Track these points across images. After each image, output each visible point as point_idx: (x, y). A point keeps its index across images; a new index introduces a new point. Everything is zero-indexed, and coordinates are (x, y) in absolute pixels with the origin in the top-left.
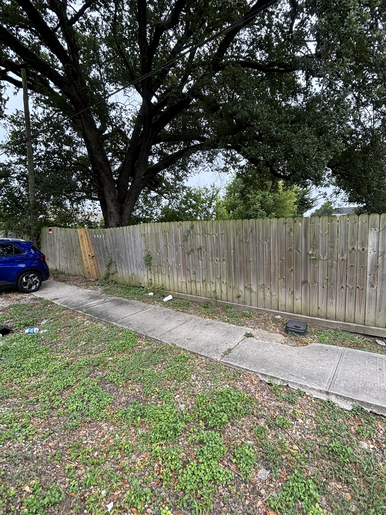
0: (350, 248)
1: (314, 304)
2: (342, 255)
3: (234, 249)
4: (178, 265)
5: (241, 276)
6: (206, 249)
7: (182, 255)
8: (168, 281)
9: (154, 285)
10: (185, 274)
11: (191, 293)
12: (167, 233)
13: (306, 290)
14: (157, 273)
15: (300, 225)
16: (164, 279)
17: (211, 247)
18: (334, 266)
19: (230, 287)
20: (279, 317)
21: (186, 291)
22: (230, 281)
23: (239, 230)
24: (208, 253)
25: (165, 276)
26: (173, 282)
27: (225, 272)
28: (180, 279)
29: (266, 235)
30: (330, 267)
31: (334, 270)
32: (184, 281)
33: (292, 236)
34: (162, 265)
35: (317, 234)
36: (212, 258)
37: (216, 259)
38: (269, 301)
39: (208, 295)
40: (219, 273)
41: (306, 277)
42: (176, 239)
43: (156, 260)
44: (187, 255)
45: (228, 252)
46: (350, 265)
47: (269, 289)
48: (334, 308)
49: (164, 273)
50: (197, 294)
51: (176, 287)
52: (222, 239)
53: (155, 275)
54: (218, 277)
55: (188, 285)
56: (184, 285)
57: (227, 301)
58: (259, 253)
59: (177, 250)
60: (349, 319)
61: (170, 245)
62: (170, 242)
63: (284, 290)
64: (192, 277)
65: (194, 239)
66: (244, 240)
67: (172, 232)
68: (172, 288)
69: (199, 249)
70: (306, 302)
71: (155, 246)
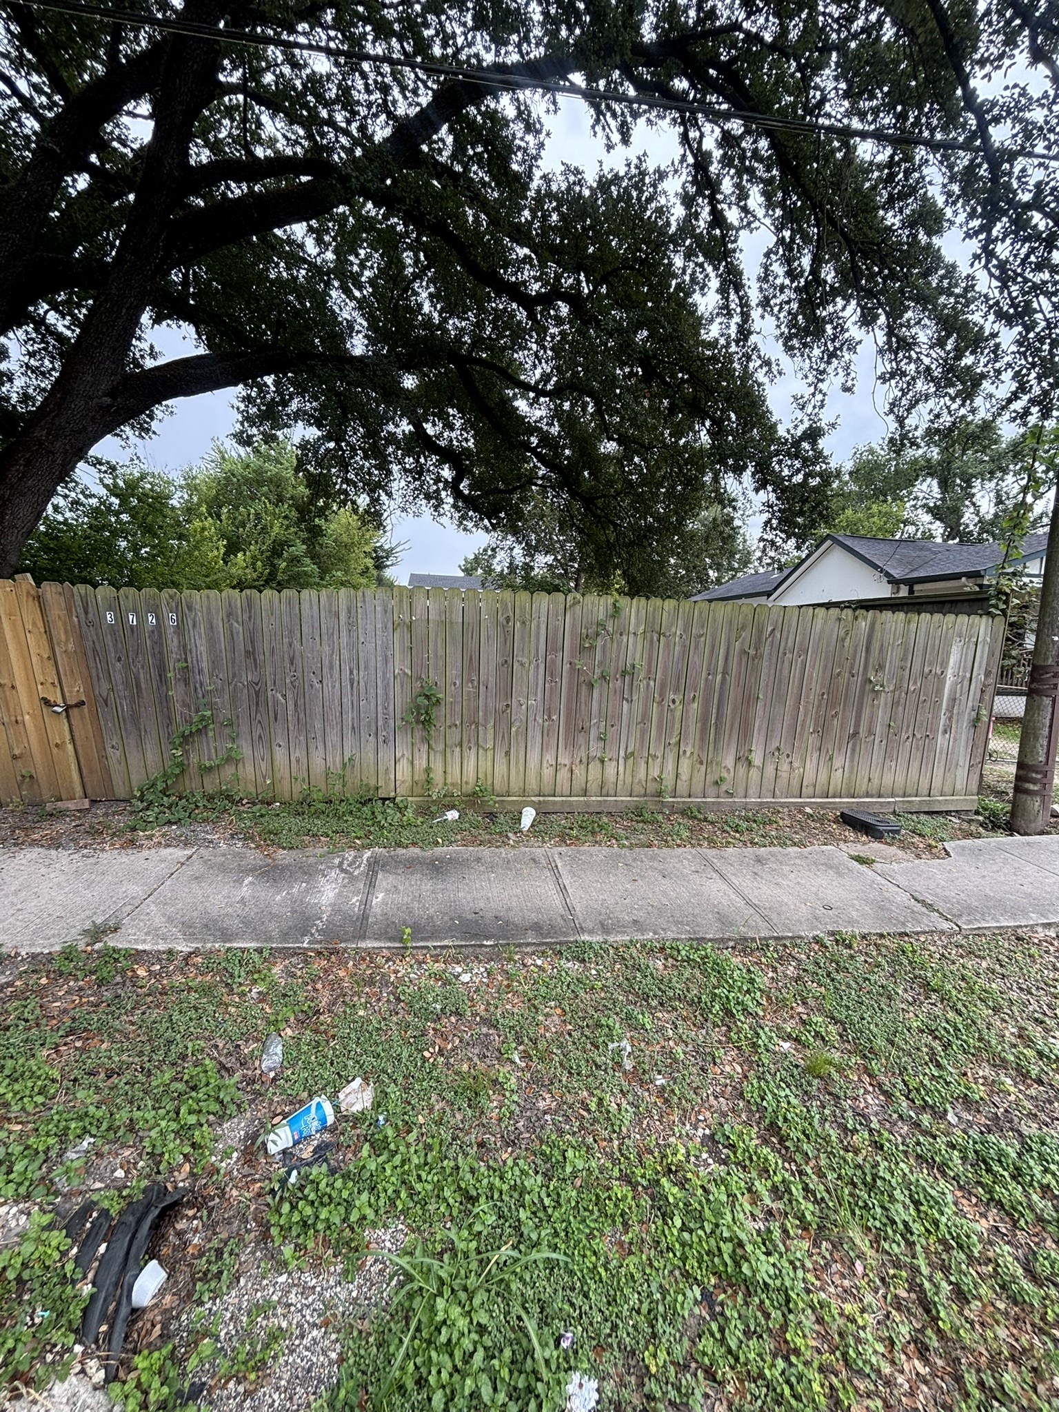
0: (927, 670)
1: (863, 774)
2: (915, 683)
3: (724, 673)
4: (549, 717)
5: (730, 735)
6: (649, 672)
7: (570, 689)
8: (500, 769)
9: (440, 786)
10: (572, 744)
11: (585, 793)
12: (518, 624)
13: (853, 750)
14: (458, 749)
15: (863, 625)
16: (485, 765)
17: (665, 668)
18: (902, 701)
19: (701, 763)
20: (808, 810)
21: (566, 791)
22: (701, 748)
23: (743, 628)
24: (652, 683)
25: (490, 753)
26: (522, 769)
27: (692, 729)
28: (549, 758)
29: (802, 643)
30: (895, 704)
31: (900, 709)
32: (567, 762)
33: (846, 644)
34: (481, 720)
35: (885, 644)
36: (662, 694)
37: (672, 697)
38: (786, 781)
39: (638, 789)
40: (677, 732)
41: (857, 725)
42: (553, 645)
43: (458, 709)
44: (584, 689)
45: (707, 679)
46: (922, 698)
47: (788, 756)
48: (894, 776)
49: (490, 745)
50: (604, 792)
51: (532, 784)
52: (696, 647)
53: (448, 755)
54: (673, 741)
55: (576, 771)
56: (563, 774)
57: (690, 796)
58: (780, 681)
59: (552, 676)
60: (909, 791)
61: (525, 660)
62: (526, 652)
63: (816, 755)
64: (595, 749)
65: (615, 644)
66: (752, 652)
67: (539, 623)
68: (515, 785)
69: (628, 673)
70: (851, 772)
71: (459, 664)
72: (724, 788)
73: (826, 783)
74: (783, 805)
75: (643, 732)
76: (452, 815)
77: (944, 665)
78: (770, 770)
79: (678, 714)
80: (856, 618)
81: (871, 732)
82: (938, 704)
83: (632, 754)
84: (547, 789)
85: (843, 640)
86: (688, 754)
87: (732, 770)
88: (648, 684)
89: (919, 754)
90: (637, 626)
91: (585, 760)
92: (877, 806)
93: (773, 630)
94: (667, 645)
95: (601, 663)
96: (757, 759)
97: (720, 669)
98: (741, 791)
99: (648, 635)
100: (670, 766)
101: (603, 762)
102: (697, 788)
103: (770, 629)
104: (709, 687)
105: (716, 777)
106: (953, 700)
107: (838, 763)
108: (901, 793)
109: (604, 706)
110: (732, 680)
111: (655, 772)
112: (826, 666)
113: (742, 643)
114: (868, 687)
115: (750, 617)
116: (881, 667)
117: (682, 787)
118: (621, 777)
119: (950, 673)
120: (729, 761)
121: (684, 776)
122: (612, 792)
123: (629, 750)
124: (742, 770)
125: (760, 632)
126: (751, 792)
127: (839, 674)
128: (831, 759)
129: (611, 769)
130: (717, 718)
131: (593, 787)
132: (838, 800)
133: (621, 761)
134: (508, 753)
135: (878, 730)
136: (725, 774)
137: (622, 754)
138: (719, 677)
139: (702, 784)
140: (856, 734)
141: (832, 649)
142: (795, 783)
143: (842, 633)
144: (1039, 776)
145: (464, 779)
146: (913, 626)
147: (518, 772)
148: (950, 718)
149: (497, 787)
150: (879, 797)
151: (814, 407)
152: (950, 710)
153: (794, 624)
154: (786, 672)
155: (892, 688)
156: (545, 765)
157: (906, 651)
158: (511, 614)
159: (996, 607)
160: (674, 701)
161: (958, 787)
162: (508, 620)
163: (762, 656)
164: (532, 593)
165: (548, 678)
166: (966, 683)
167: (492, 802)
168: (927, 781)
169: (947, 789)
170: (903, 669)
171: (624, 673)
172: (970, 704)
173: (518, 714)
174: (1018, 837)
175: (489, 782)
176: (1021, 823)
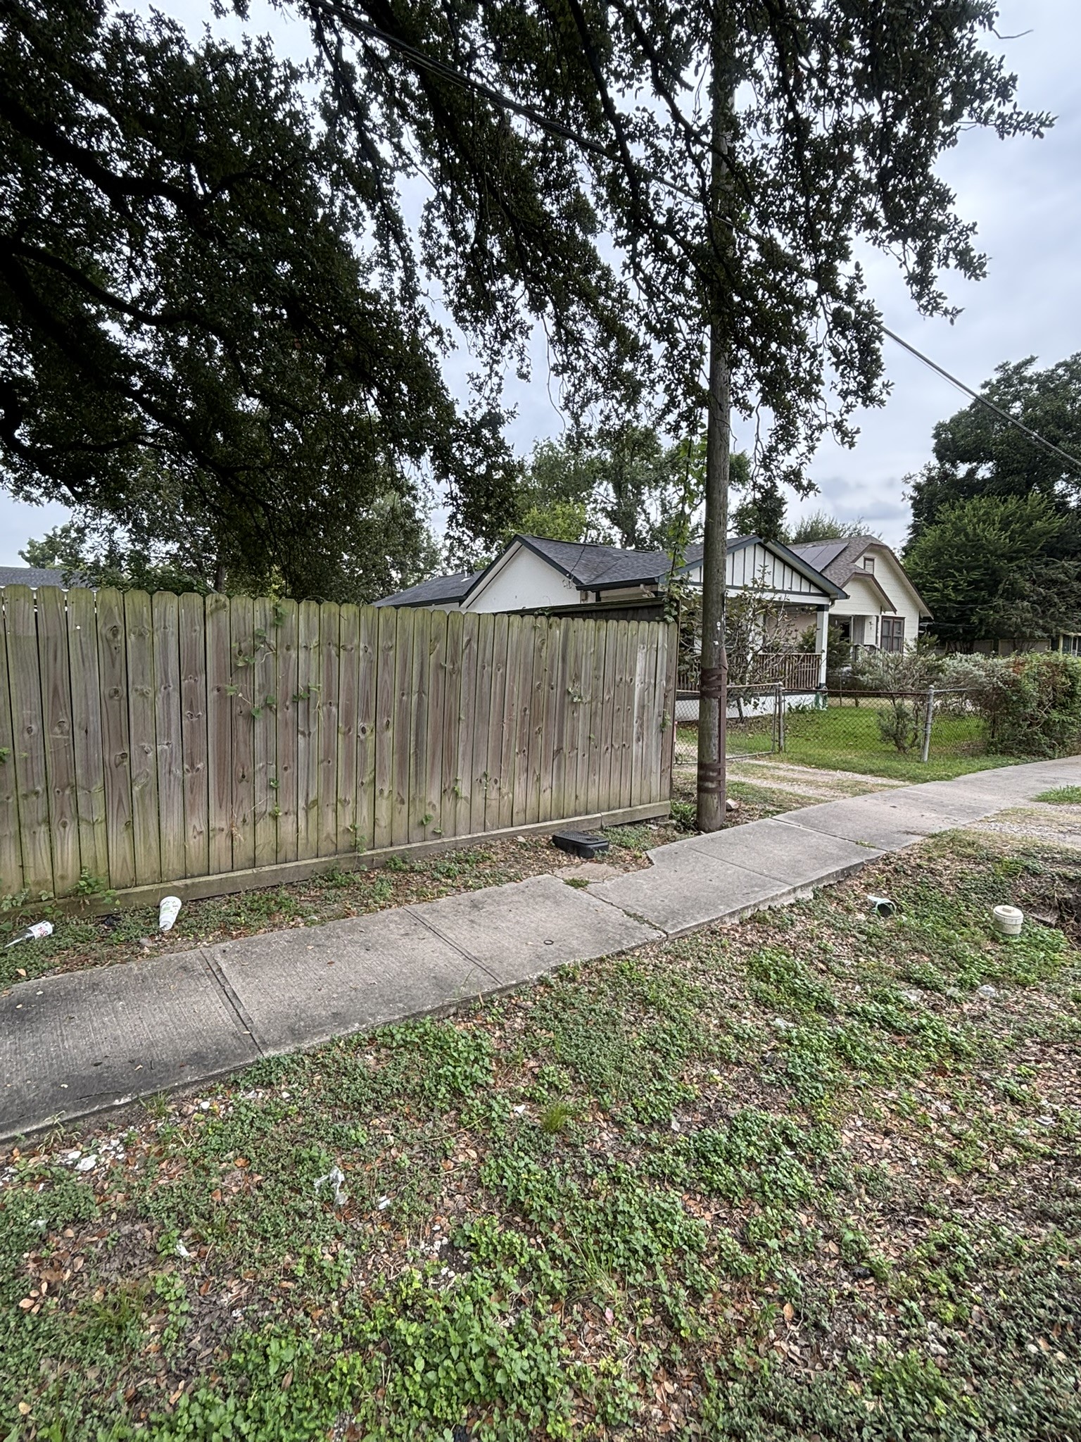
0: (618, 678)
1: (570, 791)
2: (609, 691)
3: (421, 692)
4: (192, 766)
5: (433, 764)
6: (329, 695)
7: (220, 724)
8: (119, 846)
9: (15, 889)
10: (228, 798)
11: (253, 863)
12: (132, 639)
13: (559, 768)
14: (44, 828)
15: (558, 633)
16: (93, 845)
17: (350, 690)
18: (599, 712)
19: (402, 802)
20: (521, 839)
21: (226, 862)
22: (401, 784)
23: (437, 639)
24: (334, 709)
25: (100, 829)
26: (154, 845)
27: (388, 762)
28: (197, 822)
29: (500, 654)
30: (593, 715)
31: (598, 719)
32: (223, 825)
33: (543, 654)
34: (81, 781)
35: (580, 654)
36: (348, 723)
37: (361, 724)
38: (496, 810)
39: (326, 846)
40: (370, 769)
41: (560, 740)
42: (189, 665)
43: (38, 768)
44: (241, 724)
45: (401, 701)
46: (616, 707)
47: (496, 781)
48: (597, 791)
49: (99, 815)
50: (281, 857)
51: (173, 862)
52: (386, 663)
53: (26, 840)
54: (366, 780)
55: (239, 836)
56: (220, 842)
57: (391, 845)
58: (481, 698)
59: (191, 708)
60: (613, 804)
61: (146, 688)
62: (148, 677)
63: (523, 777)
64: (264, 802)
65: (281, 660)
66: (449, 666)
67: (165, 636)
68: (146, 867)
69: (301, 698)
70: (559, 791)
71: (36, 700)
72: (430, 828)
73: (535, 806)
74: (494, 838)
75: (328, 772)
76: (41, 929)
77: (632, 672)
78: (478, 799)
79: (370, 745)
80: (550, 626)
81: (574, 747)
82: (630, 712)
83: (316, 802)
84: (196, 865)
85: (540, 650)
86: (386, 793)
87: (438, 806)
88: (329, 712)
89: (618, 764)
90: (309, 636)
91: (250, 819)
92: (586, 824)
93: (469, 641)
94: (350, 661)
95: (262, 687)
96: (464, 790)
97: (415, 688)
98: (450, 830)
99: (325, 650)
100: (365, 812)
101: (275, 818)
102: (400, 832)
103: (466, 639)
104: (404, 709)
105: (421, 817)
106: (642, 707)
107: (545, 783)
108: (606, 807)
109: (271, 743)
110: (429, 700)
111: (348, 823)
112: (525, 679)
113: (437, 657)
114: (567, 699)
115: (444, 625)
116: (577, 678)
117: (382, 834)
118: (302, 834)
119: (637, 679)
120: (434, 796)
121: (383, 820)
122: (291, 856)
123: (311, 798)
124: (448, 805)
125: (456, 643)
126: (460, 829)
127: (539, 687)
128: (539, 779)
129: (287, 826)
130: (417, 746)
131: (264, 853)
132: (548, 823)
133: (301, 814)
134: (129, 825)
135: (580, 743)
136: (430, 812)
137: (302, 804)
138: (415, 697)
139: (405, 828)
140: (560, 749)
141: (530, 660)
142: (505, 812)
143: (538, 642)
144: (715, 774)
145: (58, 873)
146: (603, 633)
147: (148, 850)
148: (641, 726)
149: (116, 876)
150: (587, 814)
151: (492, 390)
152: (641, 718)
153: (490, 634)
154: (486, 689)
155: (589, 699)
156: (190, 833)
157: (598, 659)
158: (120, 623)
159: (670, 614)
160: (364, 730)
161: (654, 793)
162: (115, 631)
163: (460, 671)
164: (151, 593)
165: (186, 712)
166: (652, 689)
167: (109, 899)
168: (627, 792)
169: (645, 798)
170: (597, 678)
171: (296, 699)
172: (656, 710)
173: (142, 768)
174: (704, 835)
175: (102, 870)
176: (706, 821)
